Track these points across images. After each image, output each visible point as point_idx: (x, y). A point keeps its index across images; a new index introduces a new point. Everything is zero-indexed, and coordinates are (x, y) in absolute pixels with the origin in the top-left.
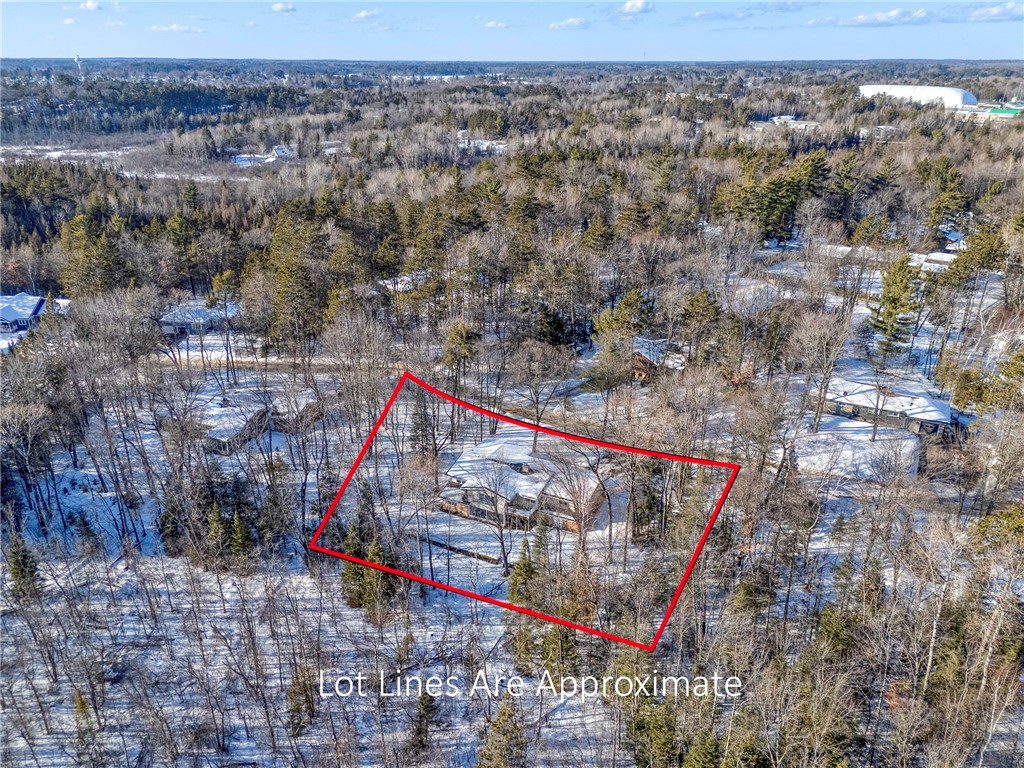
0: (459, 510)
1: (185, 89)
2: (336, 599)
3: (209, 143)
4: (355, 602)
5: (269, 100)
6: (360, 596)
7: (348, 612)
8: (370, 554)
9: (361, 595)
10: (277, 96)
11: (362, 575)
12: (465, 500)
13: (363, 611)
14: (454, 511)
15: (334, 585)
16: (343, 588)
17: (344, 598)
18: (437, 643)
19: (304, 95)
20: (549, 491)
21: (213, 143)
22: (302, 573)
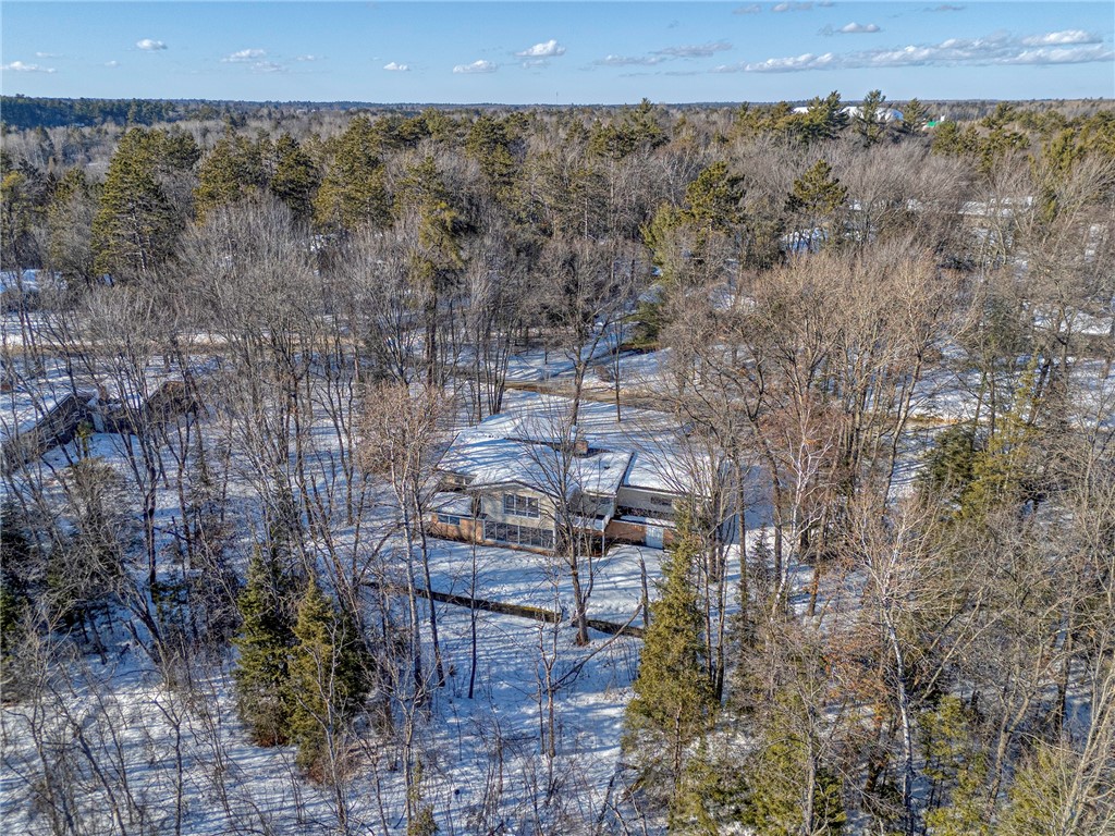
0: (465, 532)
1: (20, 101)
2: (225, 733)
3: (45, 145)
4: (270, 736)
5: (130, 115)
6: (283, 718)
7: (258, 760)
8: (301, 619)
9: (284, 715)
10: (141, 111)
11: (285, 672)
12: (477, 511)
13: (292, 753)
14: (456, 533)
15: (221, 701)
16: (241, 703)
17: (245, 726)
18: (472, 810)
19: (173, 110)
20: (635, 478)
21: (51, 145)
22: (146, 682)
